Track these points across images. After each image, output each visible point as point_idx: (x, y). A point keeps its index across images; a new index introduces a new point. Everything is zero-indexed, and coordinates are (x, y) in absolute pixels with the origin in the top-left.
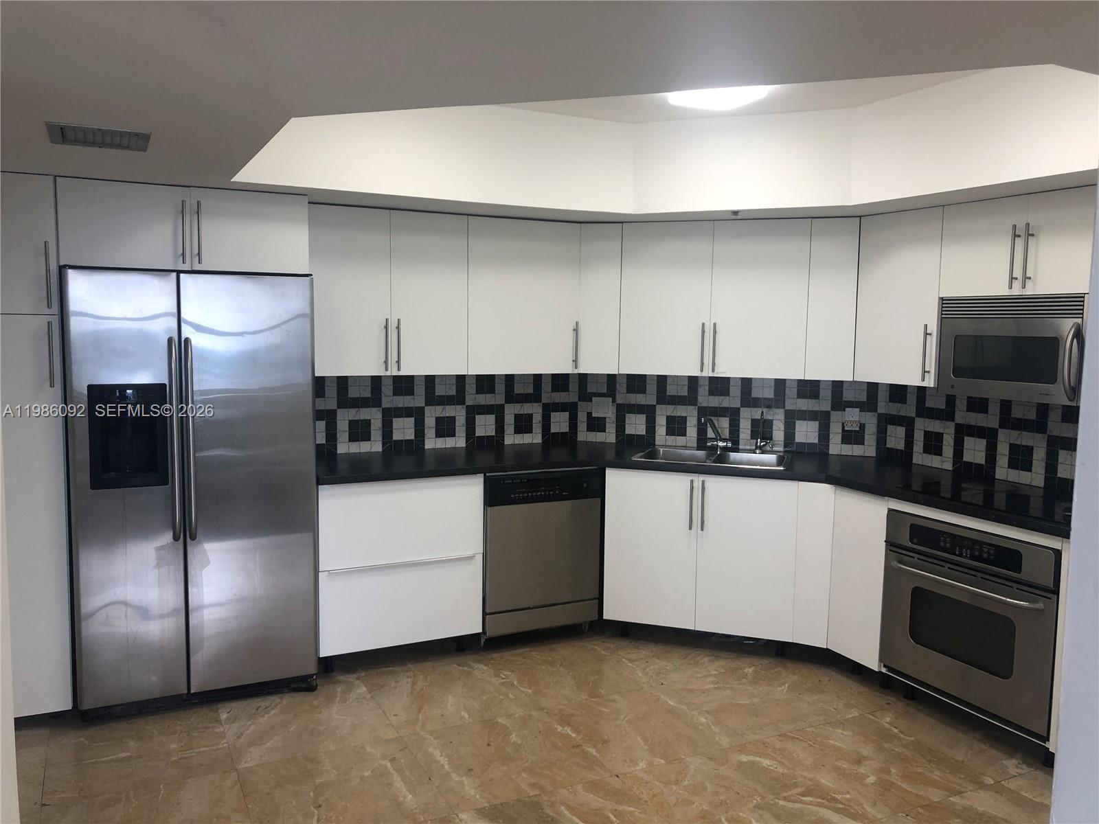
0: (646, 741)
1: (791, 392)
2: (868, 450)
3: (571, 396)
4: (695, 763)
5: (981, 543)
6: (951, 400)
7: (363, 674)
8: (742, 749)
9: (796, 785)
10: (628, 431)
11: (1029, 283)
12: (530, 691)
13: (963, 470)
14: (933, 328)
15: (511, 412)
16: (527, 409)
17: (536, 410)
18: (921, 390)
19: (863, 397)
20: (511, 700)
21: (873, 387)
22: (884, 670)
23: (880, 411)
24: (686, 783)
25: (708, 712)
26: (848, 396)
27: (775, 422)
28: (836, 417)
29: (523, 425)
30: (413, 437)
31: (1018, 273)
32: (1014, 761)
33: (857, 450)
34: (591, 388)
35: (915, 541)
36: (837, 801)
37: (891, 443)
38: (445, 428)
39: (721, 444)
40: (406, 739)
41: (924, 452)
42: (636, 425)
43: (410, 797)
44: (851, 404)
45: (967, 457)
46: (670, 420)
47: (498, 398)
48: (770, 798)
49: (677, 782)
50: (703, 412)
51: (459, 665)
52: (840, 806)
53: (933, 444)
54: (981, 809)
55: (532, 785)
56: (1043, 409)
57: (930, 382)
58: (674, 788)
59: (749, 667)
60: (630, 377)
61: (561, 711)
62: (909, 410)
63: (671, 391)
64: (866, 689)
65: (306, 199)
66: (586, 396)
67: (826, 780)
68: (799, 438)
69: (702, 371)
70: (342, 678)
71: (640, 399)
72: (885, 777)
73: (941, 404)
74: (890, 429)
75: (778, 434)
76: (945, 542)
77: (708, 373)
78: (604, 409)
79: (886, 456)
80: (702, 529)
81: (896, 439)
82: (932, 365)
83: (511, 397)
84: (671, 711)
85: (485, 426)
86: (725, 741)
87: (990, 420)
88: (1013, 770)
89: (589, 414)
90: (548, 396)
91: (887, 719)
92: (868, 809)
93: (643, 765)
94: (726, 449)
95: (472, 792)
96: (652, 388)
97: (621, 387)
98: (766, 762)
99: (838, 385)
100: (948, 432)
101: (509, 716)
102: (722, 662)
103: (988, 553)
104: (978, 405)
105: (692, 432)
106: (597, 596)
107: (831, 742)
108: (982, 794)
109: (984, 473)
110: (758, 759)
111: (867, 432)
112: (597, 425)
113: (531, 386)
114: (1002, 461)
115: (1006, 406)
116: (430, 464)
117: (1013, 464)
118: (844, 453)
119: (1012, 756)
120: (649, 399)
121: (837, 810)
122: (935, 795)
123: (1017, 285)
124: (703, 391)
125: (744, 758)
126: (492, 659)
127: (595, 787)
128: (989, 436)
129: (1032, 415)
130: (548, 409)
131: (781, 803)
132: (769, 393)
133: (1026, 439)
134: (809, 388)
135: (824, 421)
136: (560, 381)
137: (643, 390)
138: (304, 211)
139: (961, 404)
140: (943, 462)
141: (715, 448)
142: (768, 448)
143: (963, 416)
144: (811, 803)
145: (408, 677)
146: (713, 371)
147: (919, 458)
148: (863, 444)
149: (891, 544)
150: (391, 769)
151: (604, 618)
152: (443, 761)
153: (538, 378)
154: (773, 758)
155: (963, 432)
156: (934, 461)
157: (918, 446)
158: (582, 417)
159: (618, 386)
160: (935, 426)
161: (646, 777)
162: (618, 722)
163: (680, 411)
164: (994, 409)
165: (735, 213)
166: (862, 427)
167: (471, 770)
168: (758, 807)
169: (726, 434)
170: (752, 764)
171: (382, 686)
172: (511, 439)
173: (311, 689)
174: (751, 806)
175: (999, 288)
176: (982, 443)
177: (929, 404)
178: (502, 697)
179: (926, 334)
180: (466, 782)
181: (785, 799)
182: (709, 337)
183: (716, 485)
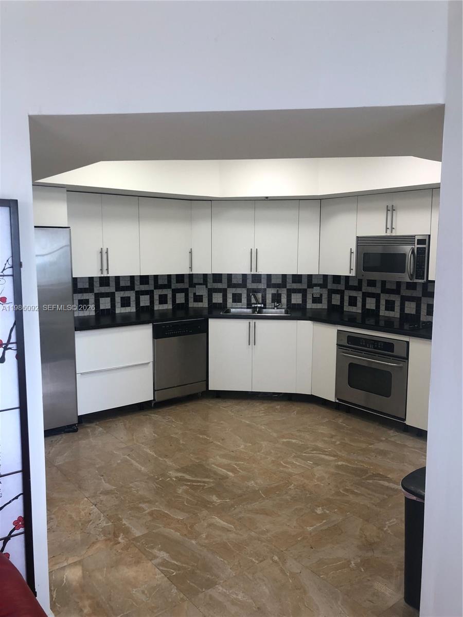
0: (241, 438)
1: (289, 280)
2: (324, 305)
3: (185, 285)
4: (264, 444)
5: (378, 342)
6: (360, 281)
7: (98, 423)
8: (283, 437)
9: (308, 448)
10: (214, 301)
11: (394, 231)
12: (182, 423)
13: (366, 312)
14: (354, 250)
15: (157, 293)
16: (164, 292)
17: (169, 293)
18: (347, 277)
19: (321, 282)
20: (174, 428)
21: (325, 277)
22: (337, 401)
23: (329, 287)
24: (263, 451)
25: (264, 424)
26: (314, 281)
27: (282, 295)
28: (309, 291)
29: (163, 300)
30: (110, 307)
31: (389, 226)
32: (392, 431)
33: (319, 306)
34: (195, 281)
35: (350, 343)
36: (326, 451)
37: (334, 302)
38: (125, 302)
39: (259, 305)
40: (131, 447)
41: (349, 305)
42: (217, 298)
43: (143, 468)
44: (316, 285)
45: (368, 307)
46: (234, 295)
47: (150, 287)
48: (299, 453)
49: (259, 452)
50: (249, 291)
51: (144, 416)
52: (327, 453)
53: (353, 302)
54: (382, 449)
55: (197, 458)
56: (399, 284)
57: (353, 274)
58: (258, 453)
59: (278, 406)
60: (214, 275)
61: (199, 430)
62: (341, 287)
63: (234, 281)
64: (329, 411)
65: (65, 190)
66: (192, 285)
67: (320, 445)
68: (293, 301)
69: (251, 271)
70: (87, 425)
71: (219, 286)
72: (344, 441)
73: (356, 284)
74: (333, 296)
75: (284, 300)
76: (362, 342)
77: (254, 272)
78: (202, 291)
79: (332, 308)
80: (255, 344)
81: (336, 300)
82: (354, 267)
83: (157, 286)
84: (248, 425)
85: (145, 301)
86: (275, 435)
87: (377, 290)
88: (391, 435)
89: (194, 294)
90: (174, 285)
91: (340, 421)
92: (339, 453)
93: (242, 446)
94: (260, 308)
95: (171, 464)
96: (225, 280)
97: (210, 280)
98: (294, 441)
99: (310, 277)
100: (359, 295)
101: (176, 434)
102: (265, 405)
103: (381, 345)
104: (372, 283)
105: (244, 300)
106: (205, 379)
107: (320, 431)
108: (381, 444)
109: (375, 313)
110: (290, 440)
111: (323, 298)
112: (198, 299)
113: (166, 281)
114: (382, 307)
115: (384, 283)
116: (118, 320)
117: (387, 309)
118: (313, 307)
119: (391, 430)
120: (223, 285)
121: (326, 455)
122: (364, 446)
123: (389, 231)
124: (249, 281)
125: (285, 440)
126: (159, 412)
127: (224, 456)
128: (377, 297)
129: (394, 287)
130: (175, 292)
131: (304, 454)
132: (279, 281)
133: (392, 297)
134: (297, 278)
135: (304, 292)
136: (180, 278)
137: (220, 281)
138: (64, 195)
139: (364, 284)
140: (358, 310)
141: (256, 308)
142: (279, 307)
143: (365, 288)
144: (316, 453)
145: (121, 422)
146: (256, 271)
147: (347, 308)
148: (322, 303)
149: (339, 345)
150: (129, 459)
151: (209, 389)
152: (152, 453)
153: (169, 276)
154: (296, 439)
155: (366, 295)
156: (353, 309)
157: (346, 303)
158: (191, 295)
159: (208, 280)
160: (354, 293)
161: (244, 451)
162: (226, 432)
163: (239, 291)
164: (379, 285)
165: (267, 198)
166: (321, 295)
167: (167, 456)
168: (295, 457)
169: (260, 301)
170: (288, 442)
171: (110, 427)
172: (157, 307)
173: (76, 431)
174: (292, 457)
175: (381, 232)
176: (374, 300)
177: (351, 283)
178: (169, 427)
179: (351, 253)
180: (166, 460)
181: (305, 453)
182: (254, 256)
183: (260, 324)
